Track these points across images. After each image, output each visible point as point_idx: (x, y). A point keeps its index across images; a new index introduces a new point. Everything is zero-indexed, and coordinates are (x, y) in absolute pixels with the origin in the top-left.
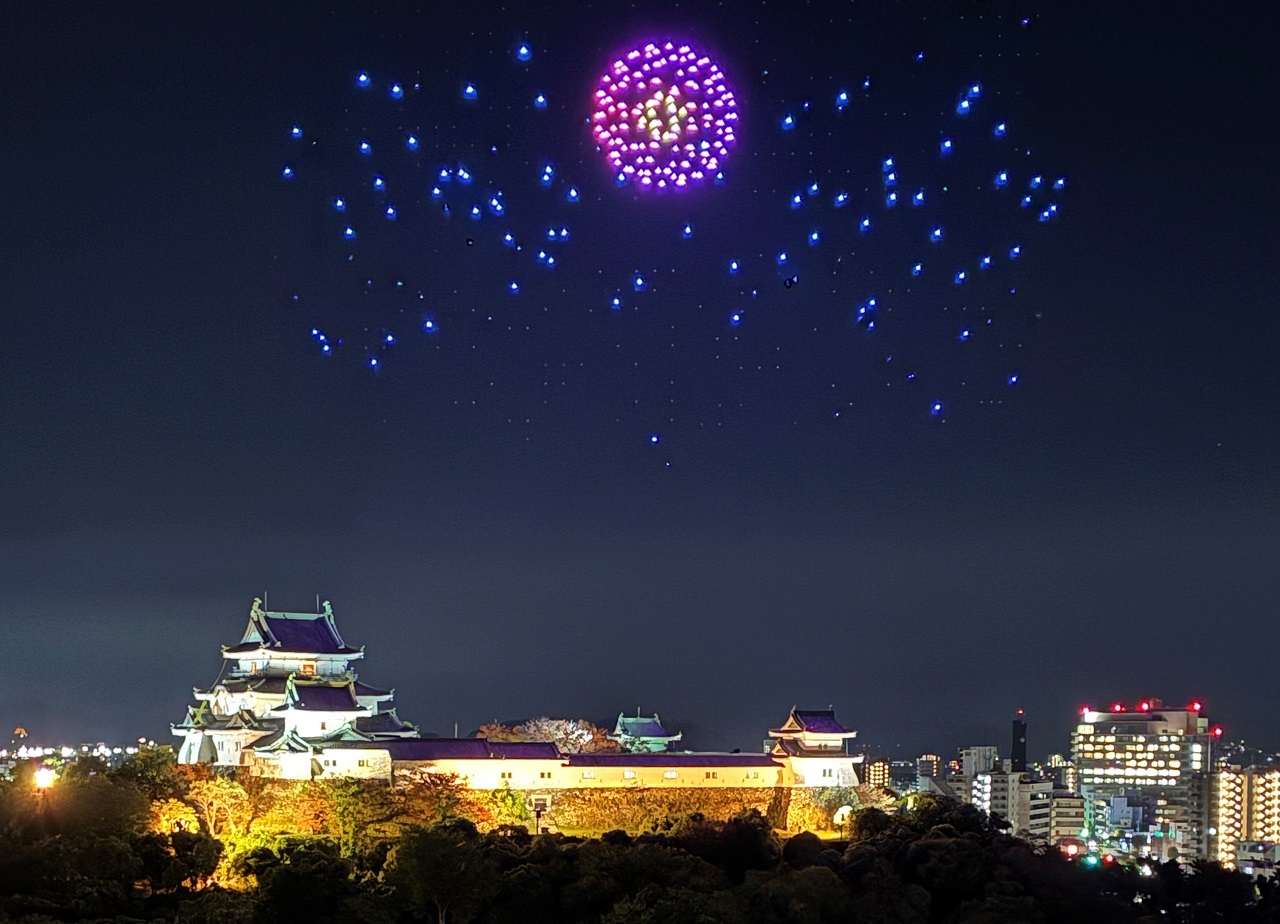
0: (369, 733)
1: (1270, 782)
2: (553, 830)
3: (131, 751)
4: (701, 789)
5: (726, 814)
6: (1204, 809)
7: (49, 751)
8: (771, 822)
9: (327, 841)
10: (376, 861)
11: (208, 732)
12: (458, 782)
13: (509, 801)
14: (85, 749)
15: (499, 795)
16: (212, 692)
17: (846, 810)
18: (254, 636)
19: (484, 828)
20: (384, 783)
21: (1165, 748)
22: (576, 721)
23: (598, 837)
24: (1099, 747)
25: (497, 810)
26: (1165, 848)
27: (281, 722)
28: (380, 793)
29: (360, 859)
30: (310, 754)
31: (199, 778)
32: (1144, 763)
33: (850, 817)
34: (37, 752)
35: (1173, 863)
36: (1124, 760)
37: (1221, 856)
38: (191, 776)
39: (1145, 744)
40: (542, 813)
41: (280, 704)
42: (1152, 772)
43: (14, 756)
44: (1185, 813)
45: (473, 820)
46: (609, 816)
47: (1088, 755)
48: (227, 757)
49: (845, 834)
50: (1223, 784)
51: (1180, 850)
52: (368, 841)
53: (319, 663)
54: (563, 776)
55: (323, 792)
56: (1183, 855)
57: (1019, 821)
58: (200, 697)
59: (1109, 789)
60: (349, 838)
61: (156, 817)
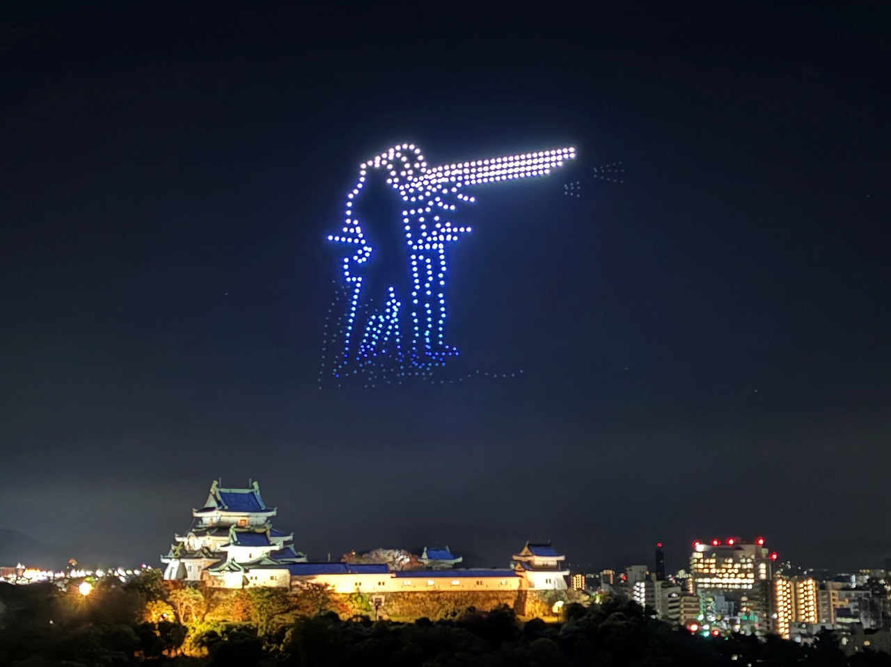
0: (276, 560)
1: (807, 585)
2: (385, 617)
3: (137, 572)
4: (474, 592)
5: (489, 607)
6: (770, 602)
7: (89, 573)
8: (516, 612)
9: (250, 625)
10: (279, 638)
11: (182, 561)
12: (329, 588)
13: (359, 599)
14: (110, 571)
15: (354, 596)
16: (186, 536)
17: (559, 604)
18: (212, 503)
19: (344, 617)
20: (285, 590)
21: (745, 567)
22: (400, 550)
23: (412, 621)
24: (706, 566)
25: (352, 606)
26: (748, 626)
27: (225, 554)
28: (283, 596)
29: (270, 637)
30: (242, 573)
31: (176, 588)
32: (733, 575)
33: (563, 608)
34: (81, 574)
35: (753, 635)
36: (721, 573)
37: (781, 631)
38: (171, 587)
39: (733, 564)
40: (379, 607)
41: (225, 542)
42: (738, 581)
43: (68, 576)
44: (759, 605)
45: (338, 612)
46: (419, 608)
47: (700, 571)
48: (194, 575)
49: (561, 619)
50: (780, 588)
51: (757, 628)
52: (275, 625)
53: (250, 519)
54: (390, 583)
55: (249, 595)
56: (760, 631)
57: (662, 611)
58: (179, 539)
59: (714, 590)
60: (263, 624)
61: (149, 612)
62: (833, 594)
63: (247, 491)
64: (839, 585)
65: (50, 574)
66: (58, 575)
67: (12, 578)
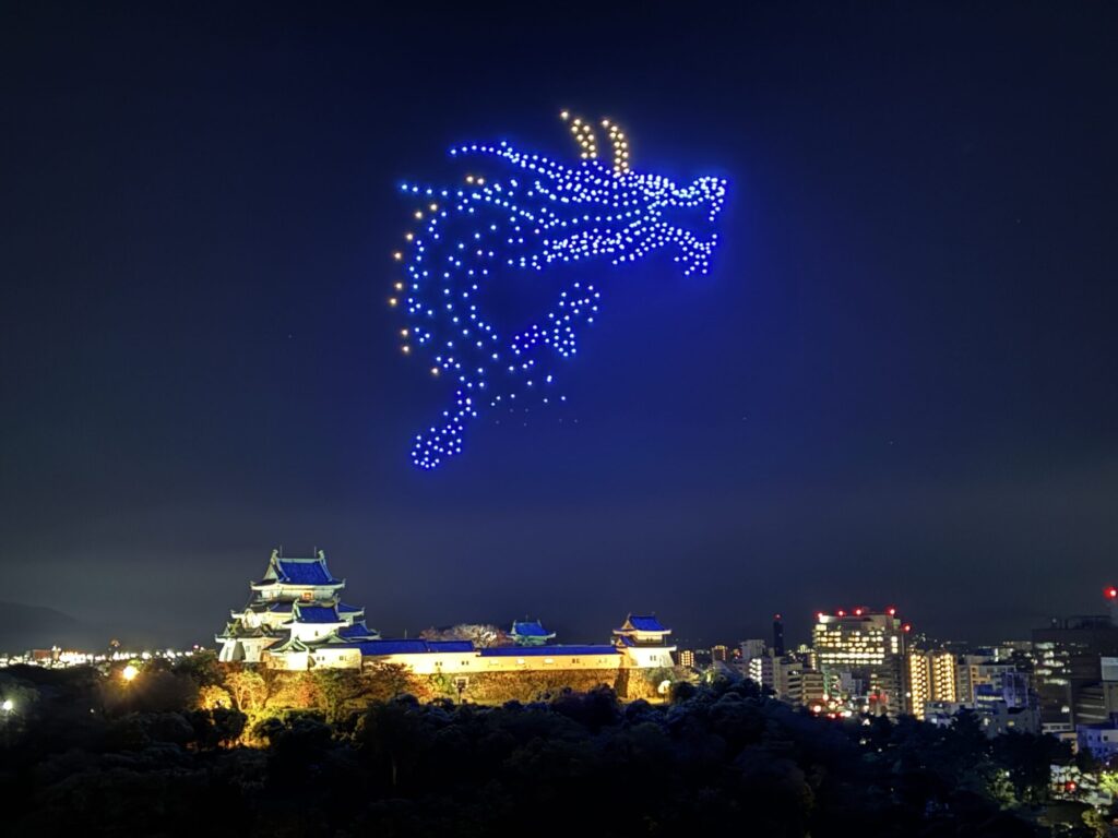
0: (346, 638)
1: (944, 660)
2: (470, 701)
3: (188, 654)
4: (570, 671)
5: (586, 688)
6: (903, 679)
7: (134, 655)
8: (617, 693)
9: (317, 712)
10: (349, 724)
11: (240, 640)
12: (406, 669)
13: (440, 681)
14: (158, 653)
16: (243, 612)
17: (666, 684)
18: (272, 575)
19: (423, 700)
20: (356, 671)
21: (874, 640)
22: (485, 626)
23: (501, 705)
24: (830, 639)
25: (432, 688)
26: (878, 707)
27: (288, 632)
28: (354, 679)
29: (340, 724)
30: (307, 653)
31: (233, 671)
32: (861, 650)
33: (670, 688)
34: (126, 656)
35: (884, 716)
36: (848, 648)
37: (915, 711)
38: (227, 669)
39: (861, 637)
40: (463, 689)
41: (288, 619)
42: (866, 656)
43: (110, 659)
44: (890, 683)
45: (417, 695)
46: (508, 690)
47: (824, 645)
48: (252, 656)
49: (667, 700)
50: (913, 663)
51: (888, 708)
52: (345, 711)
53: (315, 592)
54: (475, 663)
55: (315, 678)
56: (891, 711)
57: (782, 690)
58: (235, 616)
59: (839, 667)
60: (332, 710)
61: (203, 698)
62: (974, 669)
63: (311, 561)
64: (980, 659)
65: (90, 657)
66: (98, 659)
67: (47, 662)
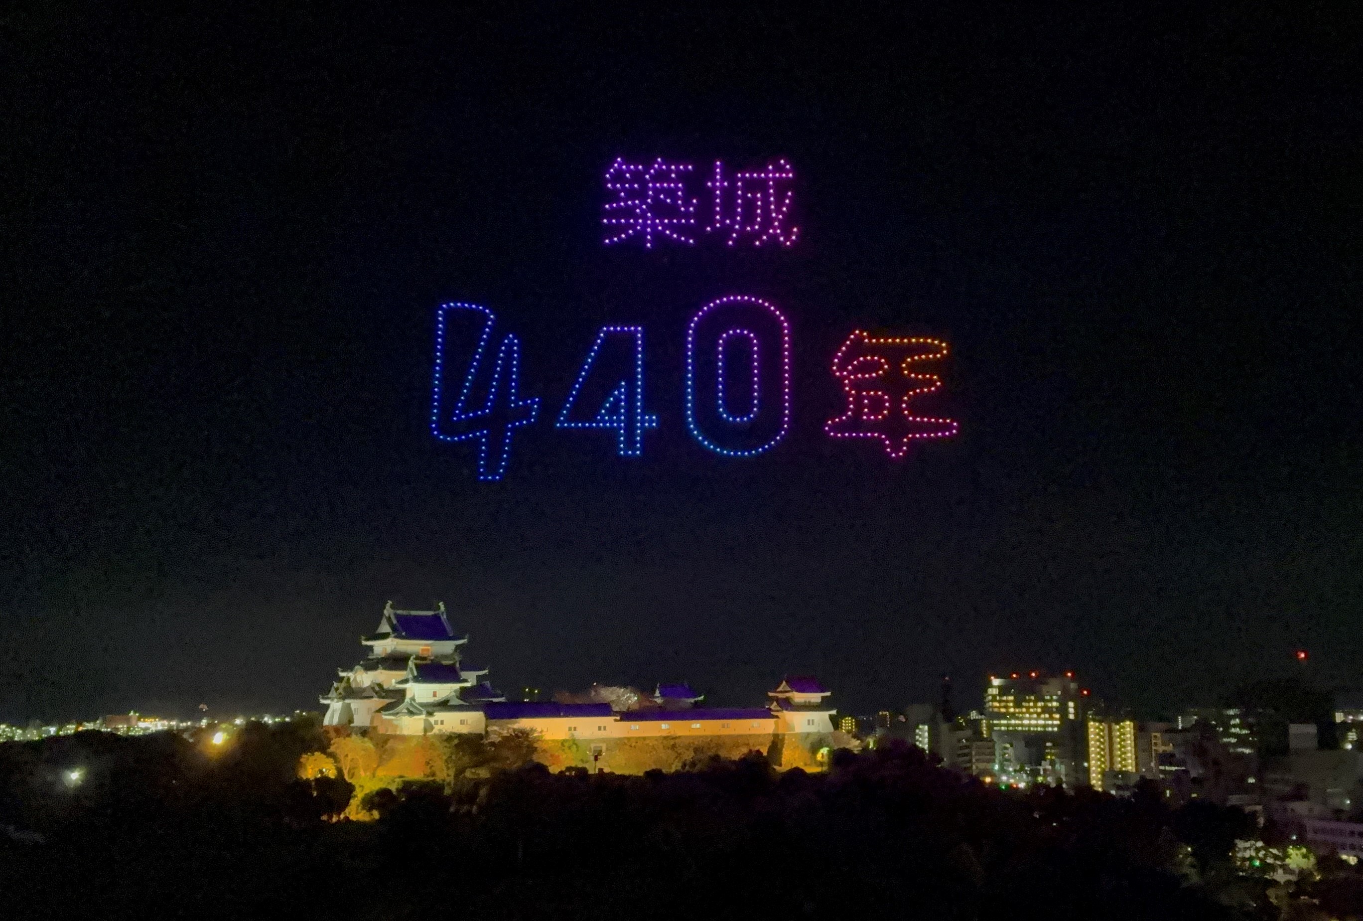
0: (468, 700)
1: (1123, 728)
2: (607, 770)
3: (287, 719)
4: (719, 737)
5: (736, 755)
6: (1080, 748)
8: (770, 761)
9: (434, 782)
10: (471, 796)
11: (347, 701)
12: (536, 735)
13: (574, 748)
14: (253, 719)
16: (352, 671)
17: (824, 751)
18: (385, 628)
19: (554, 770)
20: (480, 737)
21: (1049, 705)
22: (626, 687)
23: (641, 774)
24: (1003, 704)
25: (564, 756)
27: (402, 693)
28: (476, 745)
29: (460, 796)
30: (423, 716)
31: (339, 736)
32: (1035, 716)
33: (828, 756)
35: (1059, 786)
36: (1021, 714)
37: (1093, 782)
38: (333, 734)
39: (1035, 702)
40: (599, 757)
41: (403, 678)
42: (1041, 722)
43: (196, 726)
44: (1066, 752)
45: (546, 763)
46: (650, 758)
47: (996, 710)
48: (361, 719)
49: (825, 768)
50: (1091, 731)
51: (1064, 779)
52: (466, 781)
53: (433, 648)
54: (614, 729)
55: (433, 745)
56: (1067, 783)
57: (950, 759)
58: (342, 674)
59: (1012, 735)
60: (451, 779)
61: (301, 765)
62: (1155, 737)
64: (1162, 725)
65: (173, 723)
66: (183, 725)
67: (122, 729)
